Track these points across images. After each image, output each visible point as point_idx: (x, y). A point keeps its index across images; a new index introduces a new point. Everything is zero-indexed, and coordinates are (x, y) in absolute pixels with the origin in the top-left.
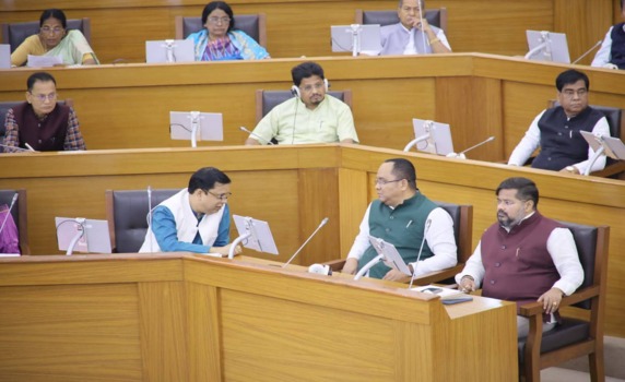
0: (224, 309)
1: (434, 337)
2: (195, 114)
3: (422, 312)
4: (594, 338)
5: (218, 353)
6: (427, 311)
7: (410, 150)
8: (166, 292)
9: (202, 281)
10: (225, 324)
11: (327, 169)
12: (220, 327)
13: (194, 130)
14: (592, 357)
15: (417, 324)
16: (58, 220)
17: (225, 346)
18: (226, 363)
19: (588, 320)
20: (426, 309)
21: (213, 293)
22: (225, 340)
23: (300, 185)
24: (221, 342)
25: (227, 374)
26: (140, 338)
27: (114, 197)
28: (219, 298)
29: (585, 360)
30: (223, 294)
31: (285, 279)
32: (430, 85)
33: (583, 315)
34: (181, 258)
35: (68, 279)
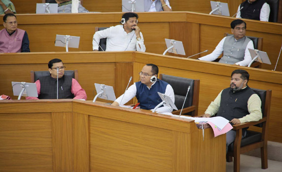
0: (91, 125)
1: (192, 139)
2: (68, 36)
3: (186, 127)
4: (263, 140)
5: (88, 145)
6: (189, 127)
7: (166, 54)
8: (64, 117)
9: (82, 112)
10: (91, 132)
11: (128, 63)
12: (89, 133)
13: (67, 43)
14: (262, 149)
15: (184, 133)
16: (13, 83)
17: (91, 142)
18: (91, 149)
19: (261, 132)
20: (188, 126)
21: (86, 118)
22: (91, 139)
23: (116, 70)
24: (89, 140)
25: (92, 155)
26: (52, 138)
27: (35, 74)
28: (89, 120)
29: (259, 150)
30: (91, 118)
31: (122, 112)
32: (167, 25)
33: (259, 130)
34: (72, 102)
35: (20, 110)
